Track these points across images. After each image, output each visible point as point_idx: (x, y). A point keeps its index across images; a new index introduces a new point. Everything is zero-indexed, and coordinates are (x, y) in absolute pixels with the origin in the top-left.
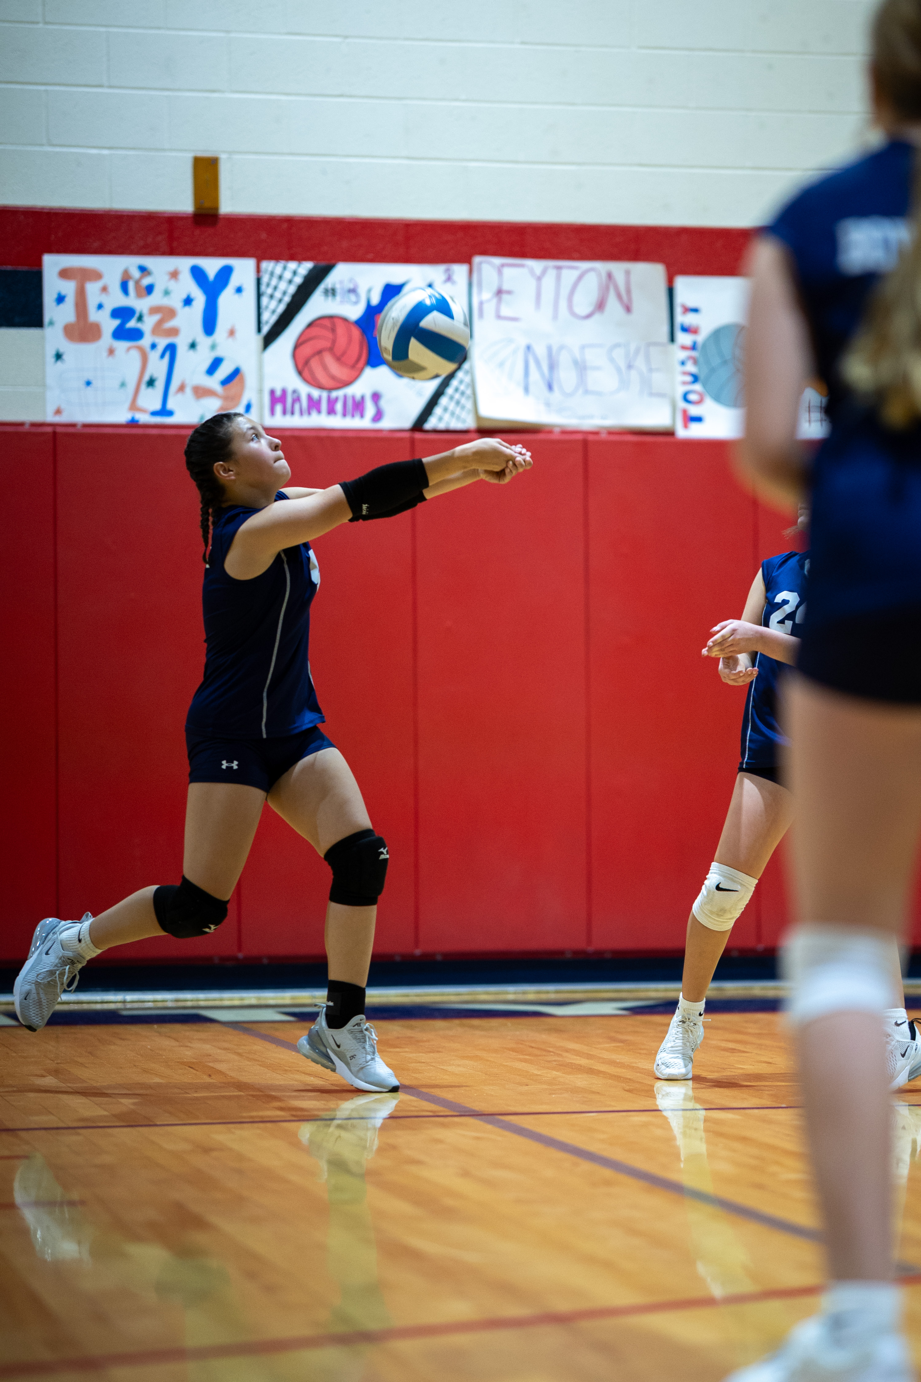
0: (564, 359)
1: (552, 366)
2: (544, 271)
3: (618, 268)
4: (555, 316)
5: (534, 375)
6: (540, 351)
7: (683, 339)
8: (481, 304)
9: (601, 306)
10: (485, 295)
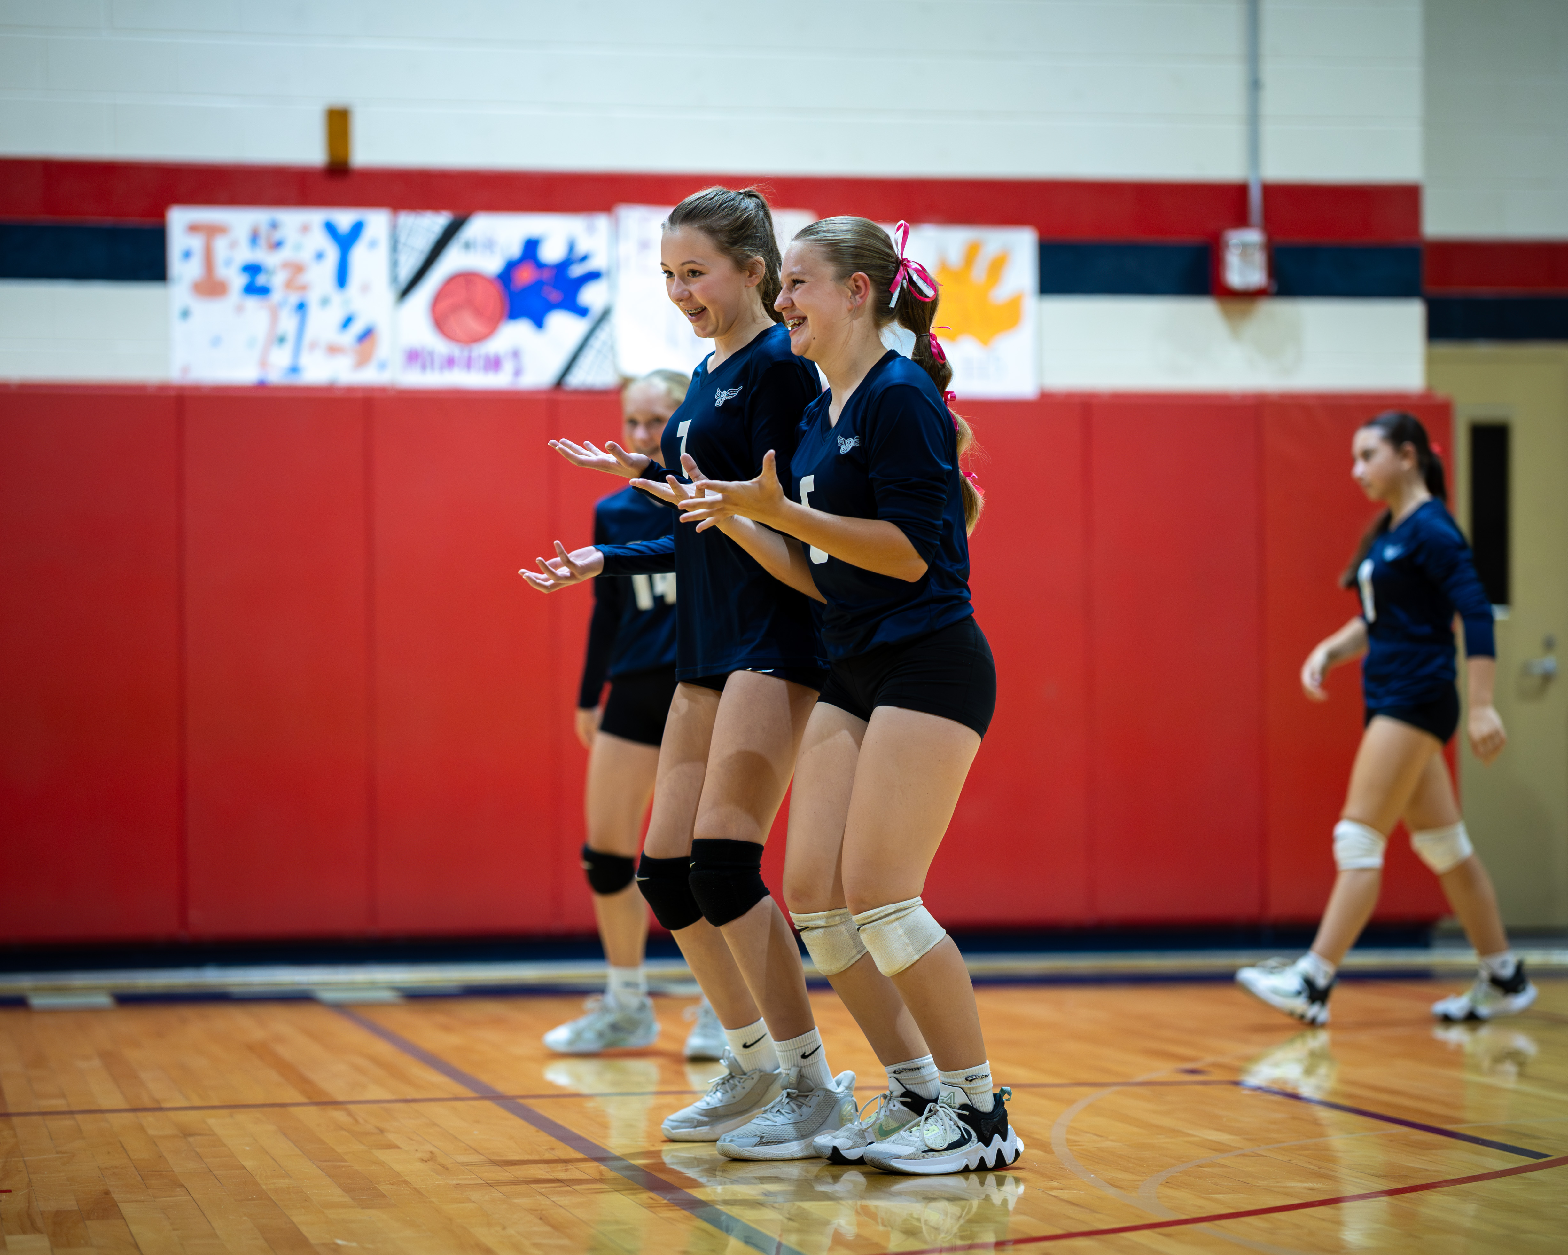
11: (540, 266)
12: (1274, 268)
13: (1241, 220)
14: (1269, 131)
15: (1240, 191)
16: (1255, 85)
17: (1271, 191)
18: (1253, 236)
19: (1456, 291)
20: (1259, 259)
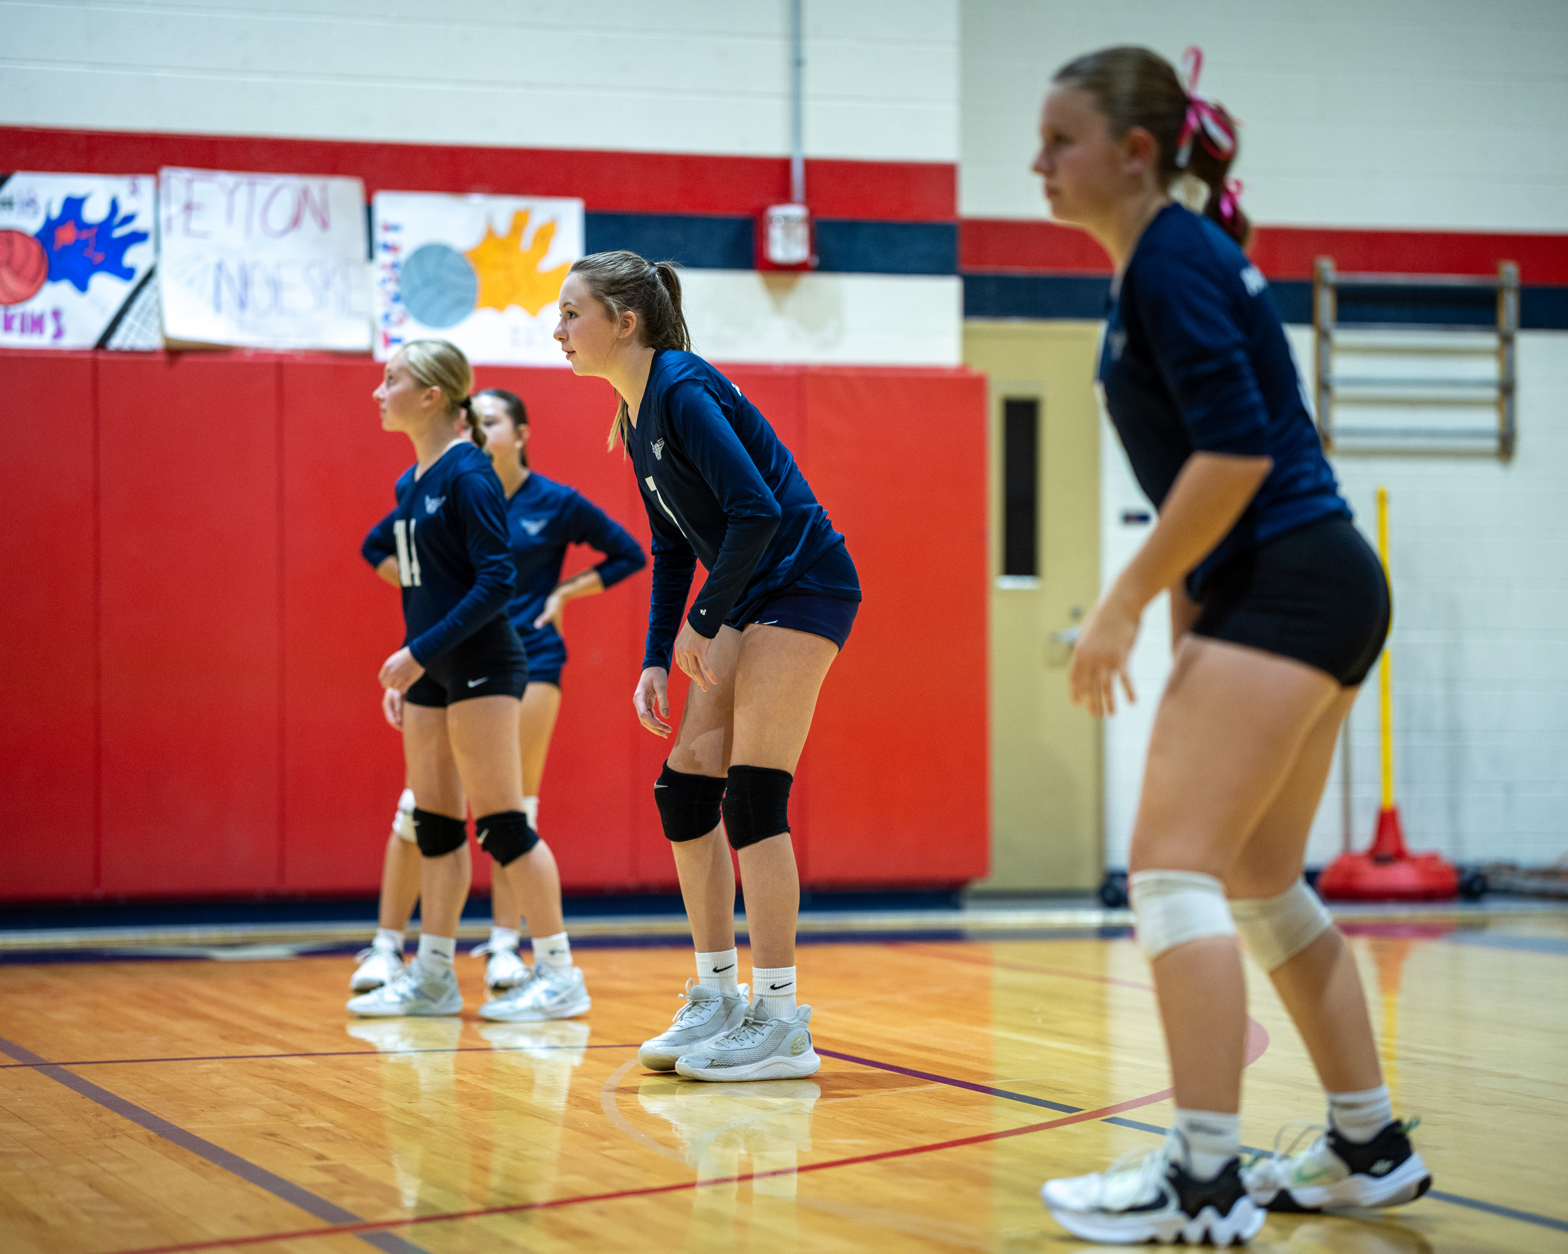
0: (257, 278)
1: (246, 283)
2: (237, 186)
3: (314, 184)
4: (248, 230)
5: (226, 294)
6: (232, 267)
7: (383, 257)
8: (169, 219)
9: (296, 222)
10: (172, 209)
11: (81, 225)
12: (816, 244)
13: (784, 196)
14: (812, 108)
15: (784, 165)
16: (798, 63)
17: (813, 167)
18: (796, 211)
19: (990, 269)
20: (802, 233)
